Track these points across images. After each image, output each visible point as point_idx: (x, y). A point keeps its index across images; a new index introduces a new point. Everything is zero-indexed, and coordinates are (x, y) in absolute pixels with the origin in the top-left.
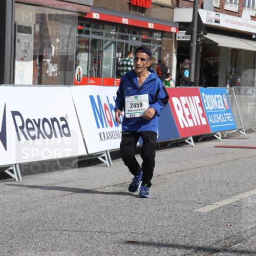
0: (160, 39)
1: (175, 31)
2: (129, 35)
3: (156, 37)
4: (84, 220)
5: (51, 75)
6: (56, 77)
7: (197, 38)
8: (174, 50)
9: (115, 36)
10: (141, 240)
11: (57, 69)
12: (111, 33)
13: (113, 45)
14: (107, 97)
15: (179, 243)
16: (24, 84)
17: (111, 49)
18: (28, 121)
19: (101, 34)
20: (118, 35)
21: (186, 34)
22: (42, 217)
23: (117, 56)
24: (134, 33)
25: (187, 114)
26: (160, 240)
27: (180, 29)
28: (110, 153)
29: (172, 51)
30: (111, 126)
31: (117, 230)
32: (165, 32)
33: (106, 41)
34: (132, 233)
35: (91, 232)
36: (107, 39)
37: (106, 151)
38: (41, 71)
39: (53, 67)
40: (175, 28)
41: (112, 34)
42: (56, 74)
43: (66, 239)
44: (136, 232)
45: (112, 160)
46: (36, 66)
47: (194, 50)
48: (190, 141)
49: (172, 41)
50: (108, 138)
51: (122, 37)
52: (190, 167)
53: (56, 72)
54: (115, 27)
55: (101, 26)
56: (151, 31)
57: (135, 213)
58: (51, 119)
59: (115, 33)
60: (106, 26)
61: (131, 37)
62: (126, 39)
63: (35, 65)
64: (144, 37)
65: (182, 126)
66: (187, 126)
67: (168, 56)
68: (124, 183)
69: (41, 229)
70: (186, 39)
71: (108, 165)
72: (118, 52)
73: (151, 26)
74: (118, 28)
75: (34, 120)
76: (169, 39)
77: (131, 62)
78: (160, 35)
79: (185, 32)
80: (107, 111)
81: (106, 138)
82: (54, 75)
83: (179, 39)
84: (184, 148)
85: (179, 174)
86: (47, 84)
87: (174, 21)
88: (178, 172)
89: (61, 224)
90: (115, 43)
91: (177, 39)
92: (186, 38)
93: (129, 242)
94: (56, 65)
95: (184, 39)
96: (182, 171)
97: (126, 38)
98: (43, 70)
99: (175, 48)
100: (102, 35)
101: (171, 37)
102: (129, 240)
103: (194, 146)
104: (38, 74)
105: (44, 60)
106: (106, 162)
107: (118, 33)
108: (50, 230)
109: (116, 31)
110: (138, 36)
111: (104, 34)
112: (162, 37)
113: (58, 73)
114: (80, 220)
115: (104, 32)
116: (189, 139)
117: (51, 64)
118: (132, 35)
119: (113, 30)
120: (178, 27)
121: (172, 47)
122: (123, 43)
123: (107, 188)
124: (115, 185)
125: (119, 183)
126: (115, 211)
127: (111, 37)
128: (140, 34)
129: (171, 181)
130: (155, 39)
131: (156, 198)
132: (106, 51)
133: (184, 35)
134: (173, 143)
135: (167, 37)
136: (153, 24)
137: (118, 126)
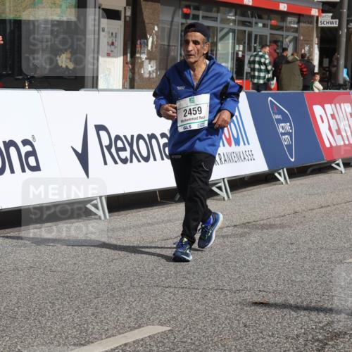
0: (296, 26)
1: (317, 14)
2: (254, 20)
3: (290, 23)
4: (194, 273)
5: (147, 75)
6: (153, 78)
7: (348, 24)
8: (316, 40)
9: (234, 21)
10: (272, 301)
11: (155, 68)
12: (229, 17)
13: (231, 34)
15: (326, 306)
16: (111, 88)
17: (228, 39)
18: (118, 138)
19: (215, 19)
20: (238, 21)
21: (332, 18)
22: (138, 269)
23: (237, 49)
24: (260, 17)
25: (334, 128)
26: (299, 301)
27: (323, 11)
28: (229, 182)
29: (312, 41)
30: (230, 145)
31: (239, 287)
32: (303, 15)
33: (222, 29)
34: (260, 291)
35: (204, 289)
36: (223, 26)
37: (224, 179)
38: (133, 70)
39: (150, 66)
40: (317, 10)
41: (229, 19)
42: (154, 75)
43: (170, 298)
44: (265, 289)
45: (231, 191)
46: (127, 63)
47: (344, 39)
48: (338, 165)
49: (313, 28)
50: (225, 161)
51: (244, 23)
52: (339, 201)
53: (153, 71)
54: (234, 10)
55: (215, 9)
56: (284, 15)
57: (263, 264)
58: (148, 135)
59: (233, 18)
60: (221, 8)
61: (256, 23)
62: (249, 26)
63: (125, 63)
64: (273, 22)
65: (328, 145)
66: (334, 145)
67: (307, 48)
68: (248, 223)
69: (136, 284)
70: (332, 25)
71: (226, 198)
72: (239, 44)
73: (283, 7)
74: (238, 11)
75: (125, 137)
76: (309, 25)
77: (265, 59)
78: (296, 20)
79: (331, 14)
81: (223, 160)
82: (151, 76)
83: (323, 25)
84: (330, 175)
85: (323, 210)
86: (142, 88)
88: (322, 207)
89: (163, 278)
90: (233, 31)
91: (320, 25)
92: (332, 23)
93: (256, 303)
94: (153, 63)
95: (329, 25)
96: (328, 206)
97: (249, 24)
98: (136, 70)
99: (317, 37)
100: (217, 21)
101: (311, 23)
102: (256, 301)
103: (343, 172)
104: (129, 74)
105: (137, 55)
106: (223, 194)
107: (238, 18)
108: (149, 287)
109: (235, 15)
110: (265, 22)
111: (219, 19)
112: (298, 22)
113: (156, 73)
114: (188, 273)
115: (219, 16)
116: (337, 162)
117: (147, 61)
118: (257, 20)
119: (231, 14)
120: (321, 8)
121: (313, 36)
122: (245, 31)
123: (225, 230)
124: (235, 226)
125: (242, 222)
126: (236, 260)
127: (229, 24)
128: (268, 19)
129: (312, 221)
130: (288, 25)
131: (292, 244)
132: (222, 42)
133: (329, 19)
134: (315, 167)
135: (305, 22)
136: (286, 5)
137: (239, 145)
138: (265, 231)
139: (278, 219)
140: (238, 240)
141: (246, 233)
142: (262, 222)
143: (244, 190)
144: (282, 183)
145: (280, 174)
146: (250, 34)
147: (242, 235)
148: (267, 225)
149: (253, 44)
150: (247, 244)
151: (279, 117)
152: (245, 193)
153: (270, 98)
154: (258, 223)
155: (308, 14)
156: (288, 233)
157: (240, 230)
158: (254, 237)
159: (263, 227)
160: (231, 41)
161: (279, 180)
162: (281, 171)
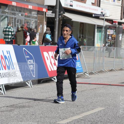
0: (36, 16)
1: (45, 11)
2: (17, 13)
7: (59, 16)
8: (45, 23)
12: (5, 11)
13: (6, 18)
14: (3, 51)
17: (5, 21)
20: (10, 12)
21: (52, 13)
24: (20, 11)
27: (48, 10)
28: (5, 86)
29: (43, 23)
30: (5, 69)
32: (39, 11)
33: (3, 16)
36: (3, 14)
37: (2, 85)
40: (45, 9)
45: (6, 91)
47: (57, 23)
48: (54, 79)
49: (44, 17)
50: (3, 76)
51: (13, 14)
56: (30, 11)
60: (2, 6)
62: (15, 15)
65: (50, 70)
66: (53, 70)
67: (41, 26)
68: (13, 105)
70: (52, 16)
71: (3, 94)
73: (30, 7)
78: (36, 13)
79: (52, 11)
80: (3, 60)
81: (2, 76)
83: (48, 16)
87: (45, 5)
88: (47, 98)
91: (47, 16)
92: (52, 15)
96: (50, 97)
99: (46, 21)
101: (43, 15)
106: (2, 92)
109: (9, 10)
111: (1, 11)
112: (38, 14)
116: (54, 78)
118: (19, 13)
119: (7, 9)
120: (47, 8)
121: (44, 21)
122: (13, 17)
123: (2, 108)
124: (7, 106)
125: (10, 105)
126: (7, 122)
127: (5, 14)
128: (23, 12)
129: (42, 104)
130: (33, 15)
131: (33, 115)
132: (2, 22)
133: (51, 14)
134: (44, 80)
135: (40, 14)
136: (31, 6)
137: (10, 69)
138: (21, 109)
139: (27, 103)
140: (8, 113)
141: (12, 110)
142: (20, 105)
143: (12, 90)
144: (29, 87)
145: (28, 83)
146: (15, 19)
147: (10, 111)
148: (22, 106)
149: (17, 23)
150: (12, 115)
151: (28, 57)
152: (12, 91)
153: (24, 48)
154: (18, 105)
155: (42, 11)
156: (31, 110)
157: (9, 109)
158: (16, 112)
159: (20, 107)
160: (6, 21)
161: (28, 86)
162: (29, 82)
